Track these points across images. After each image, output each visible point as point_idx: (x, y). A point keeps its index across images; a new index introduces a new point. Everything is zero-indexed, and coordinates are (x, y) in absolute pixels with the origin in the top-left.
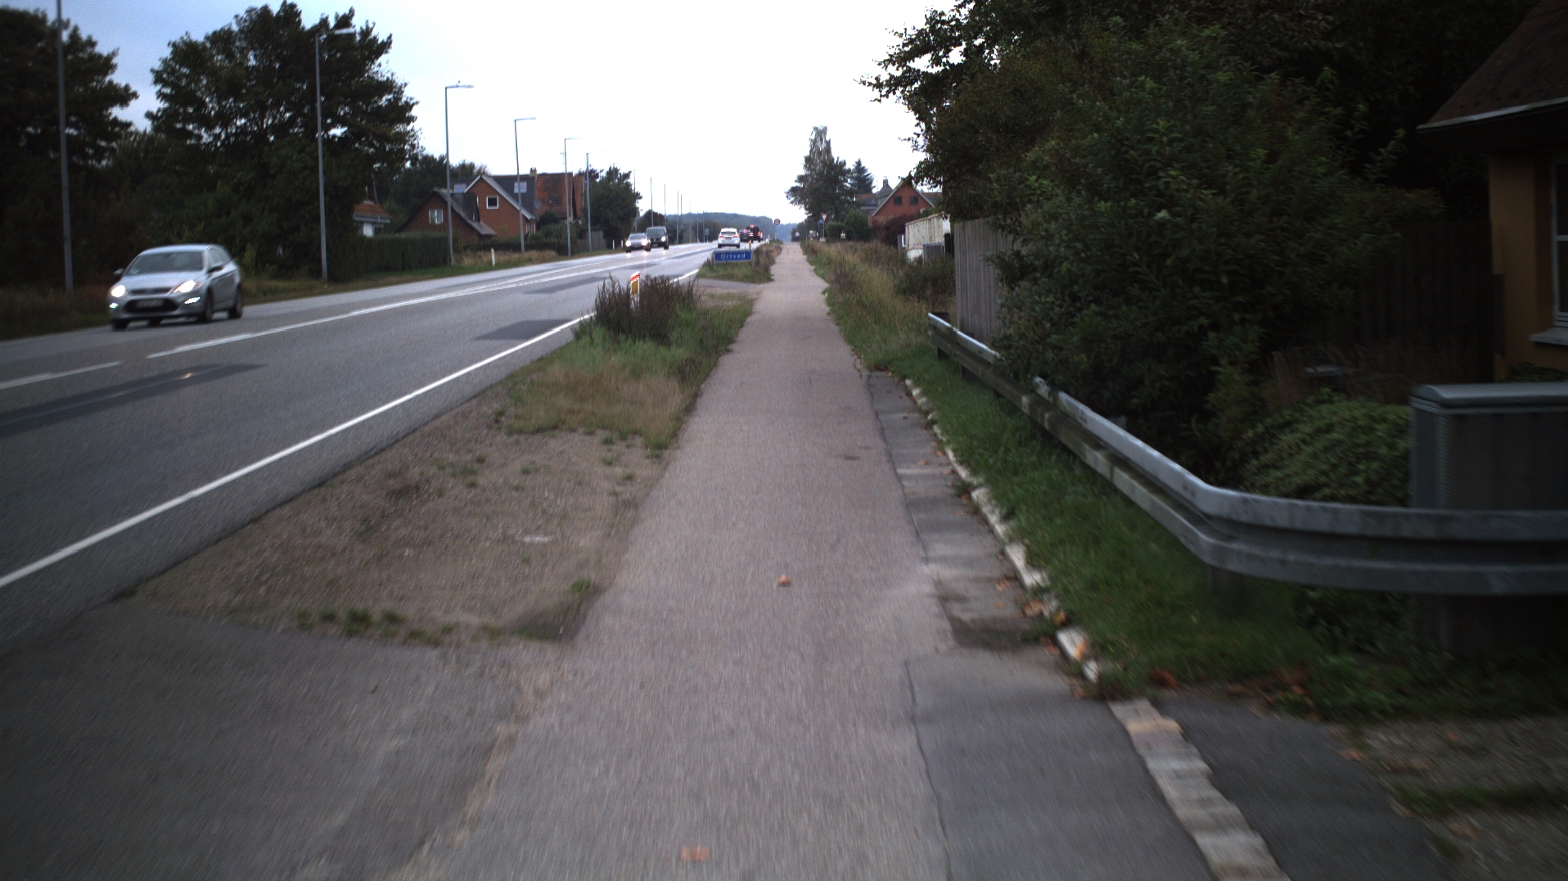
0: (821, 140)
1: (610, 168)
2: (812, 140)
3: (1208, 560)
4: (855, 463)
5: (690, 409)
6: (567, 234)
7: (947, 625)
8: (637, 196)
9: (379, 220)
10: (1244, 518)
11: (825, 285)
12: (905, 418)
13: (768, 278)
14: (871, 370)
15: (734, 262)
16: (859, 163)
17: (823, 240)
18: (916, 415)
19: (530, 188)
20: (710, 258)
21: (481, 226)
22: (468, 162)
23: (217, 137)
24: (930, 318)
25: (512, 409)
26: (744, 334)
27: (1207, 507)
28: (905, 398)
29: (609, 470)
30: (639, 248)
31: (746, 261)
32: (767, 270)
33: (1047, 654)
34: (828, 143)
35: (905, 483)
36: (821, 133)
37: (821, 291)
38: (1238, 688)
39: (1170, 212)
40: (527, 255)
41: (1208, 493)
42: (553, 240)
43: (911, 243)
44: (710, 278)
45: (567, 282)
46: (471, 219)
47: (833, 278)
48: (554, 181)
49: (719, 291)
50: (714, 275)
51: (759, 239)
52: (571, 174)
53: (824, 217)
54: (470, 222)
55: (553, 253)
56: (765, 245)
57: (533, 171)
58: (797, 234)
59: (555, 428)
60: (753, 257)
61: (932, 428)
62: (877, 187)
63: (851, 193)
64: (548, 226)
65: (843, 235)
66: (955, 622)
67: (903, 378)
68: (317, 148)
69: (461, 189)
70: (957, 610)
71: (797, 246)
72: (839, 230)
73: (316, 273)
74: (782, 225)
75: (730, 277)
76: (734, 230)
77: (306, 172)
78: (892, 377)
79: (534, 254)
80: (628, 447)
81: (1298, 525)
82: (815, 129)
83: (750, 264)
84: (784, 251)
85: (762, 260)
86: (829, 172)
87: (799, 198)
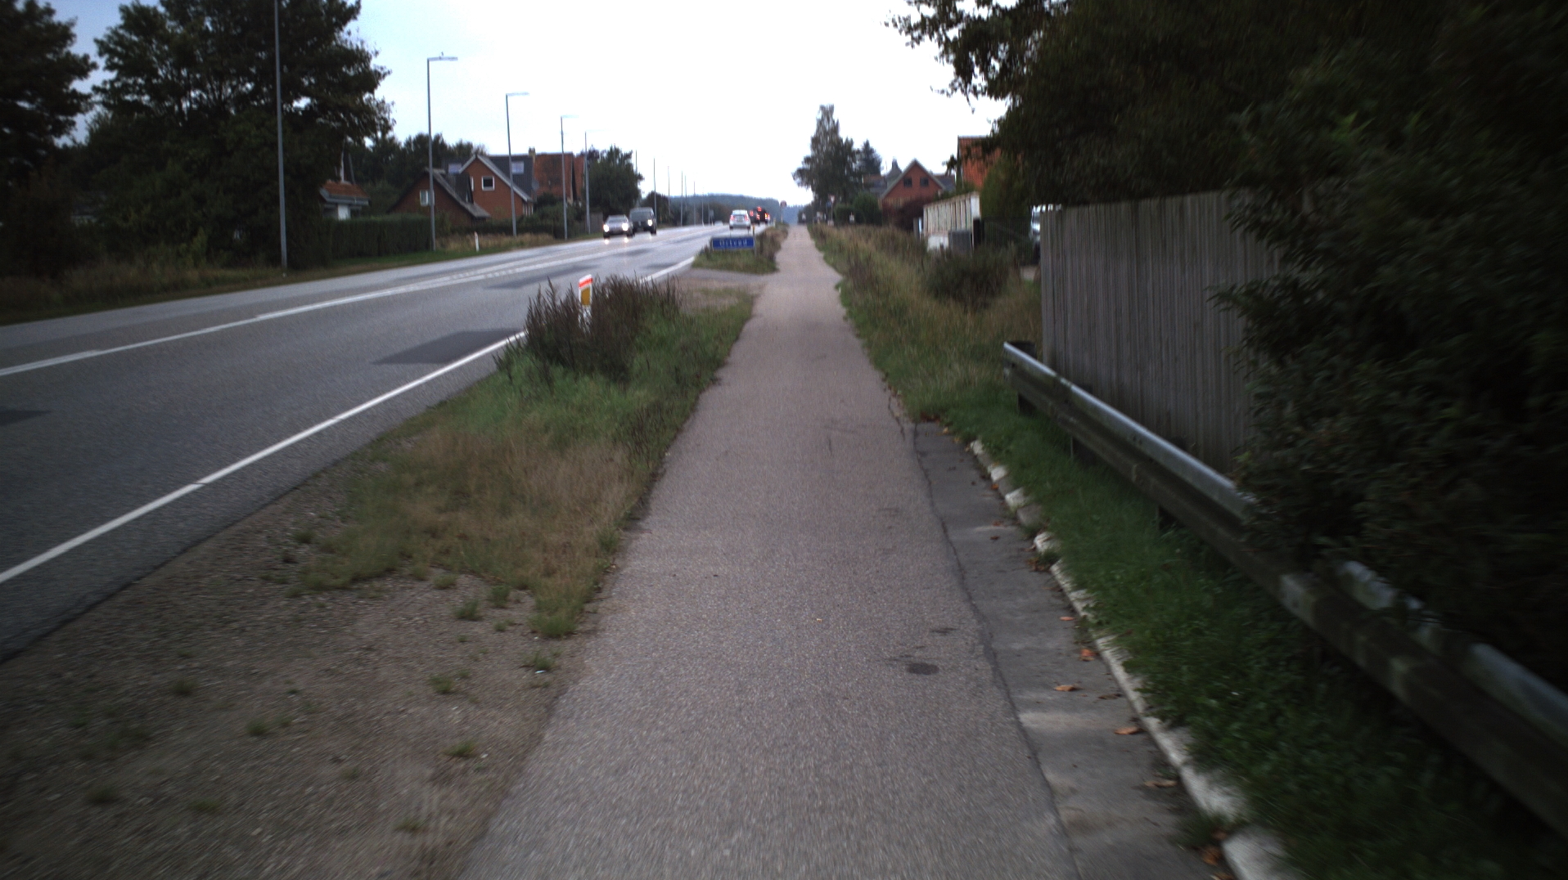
0: (828, 119)
1: (611, 149)
2: (818, 120)
6: (564, 217)
8: (640, 178)
9: (356, 202)
11: (838, 277)
12: (995, 539)
13: (772, 268)
15: (734, 250)
16: (867, 145)
17: (831, 223)
18: (1014, 536)
19: (528, 168)
20: (708, 245)
21: (475, 209)
22: (465, 141)
24: (1005, 350)
28: (983, 489)
31: (747, 248)
32: (771, 258)
34: (835, 122)
36: (827, 112)
37: (832, 284)
40: (518, 239)
42: (549, 222)
43: (931, 227)
44: (708, 267)
45: (520, 278)
46: (465, 201)
47: (846, 268)
48: (552, 162)
49: (716, 285)
50: (712, 264)
51: (766, 223)
52: (570, 155)
53: (832, 199)
54: (462, 203)
56: (771, 229)
57: (532, 151)
58: (804, 217)
60: (756, 243)
62: (885, 169)
63: (859, 174)
64: (546, 208)
65: (852, 218)
67: (969, 440)
68: (277, 122)
69: (456, 169)
71: (804, 230)
72: (848, 213)
73: (275, 260)
74: (789, 208)
75: (729, 267)
76: (744, 212)
77: (263, 149)
78: (950, 435)
79: (527, 237)
82: (822, 108)
83: (753, 252)
84: (791, 235)
85: (767, 247)
86: (837, 153)
87: (805, 179)
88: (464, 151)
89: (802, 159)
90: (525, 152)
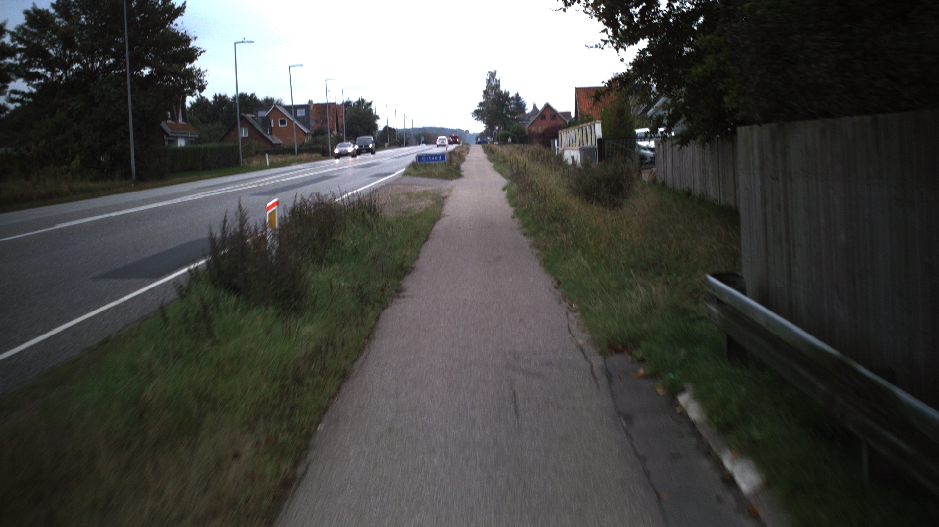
0: (493, 79)
1: (359, 99)
2: (487, 80)
6: (328, 142)
8: (377, 117)
9: (193, 135)
11: (504, 181)
13: (459, 175)
15: (433, 162)
16: (517, 95)
17: (496, 143)
19: (307, 112)
20: (415, 160)
21: (273, 138)
22: (269, 97)
23: (60, 78)
32: (458, 168)
34: (498, 81)
36: (493, 75)
40: (299, 157)
43: (564, 145)
44: (414, 175)
46: (266, 133)
48: (322, 109)
49: (419, 189)
50: (416, 173)
53: (497, 128)
54: (265, 135)
56: (460, 147)
57: (310, 102)
58: (479, 139)
60: (447, 158)
62: (529, 109)
64: (317, 137)
65: (510, 140)
69: (263, 114)
71: (479, 148)
72: (507, 136)
74: (470, 134)
75: (429, 175)
76: (445, 137)
79: (305, 156)
82: (489, 72)
83: (445, 163)
84: (471, 151)
85: (454, 158)
86: (499, 100)
87: (480, 117)
88: (269, 102)
89: (478, 104)
90: (306, 103)
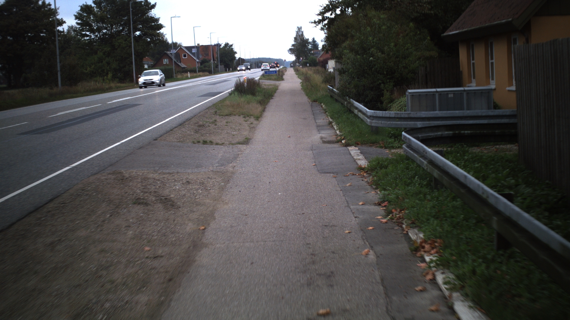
0: (300, 31)
1: (226, 43)
2: (296, 31)
3: (369, 124)
4: (306, 120)
5: (264, 111)
6: (212, 66)
7: (321, 141)
8: (236, 53)
9: (150, 63)
10: (375, 115)
11: (301, 81)
12: (320, 111)
13: (283, 80)
14: (312, 102)
15: (271, 74)
16: (314, 39)
17: (301, 67)
18: (323, 111)
19: (198, 50)
20: (262, 73)
21: (182, 64)
23: (97, 36)
24: (328, 87)
25: (218, 111)
26: (276, 95)
27: (369, 114)
28: (321, 107)
29: (246, 122)
30: (242, 70)
31: (275, 74)
32: (282, 76)
33: (340, 143)
34: (302, 32)
35: (317, 123)
36: (299, 29)
37: (299, 83)
38: (372, 145)
39: (373, 58)
40: (198, 74)
41: (369, 112)
42: (207, 69)
43: (330, 67)
44: (264, 79)
45: (217, 82)
47: (304, 79)
48: (206, 48)
49: (267, 83)
50: (265, 79)
51: (278, 67)
52: (212, 45)
53: (301, 59)
54: (177, 63)
55: (207, 73)
56: (281, 69)
57: (199, 44)
58: (292, 65)
59: (230, 115)
60: (277, 73)
61: (326, 113)
62: (320, 47)
63: (311, 50)
64: (205, 64)
66: (323, 141)
67: (321, 103)
68: (131, 39)
69: (174, 51)
70: (324, 139)
71: (292, 69)
72: (306, 63)
73: (132, 81)
74: (287, 62)
75: (270, 79)
76: (268, 64)
77: (127, 48)
78: (318, 103)
80: (250, 118)
81: (384, 116)
82: (298, 27)
83: (277, 75)
84: (288, 71)
85: (280, 73)
86: (303, 43)
87: (292, 52)
88: (175, 45)
89: (291, 45)
90: (196, 45)
